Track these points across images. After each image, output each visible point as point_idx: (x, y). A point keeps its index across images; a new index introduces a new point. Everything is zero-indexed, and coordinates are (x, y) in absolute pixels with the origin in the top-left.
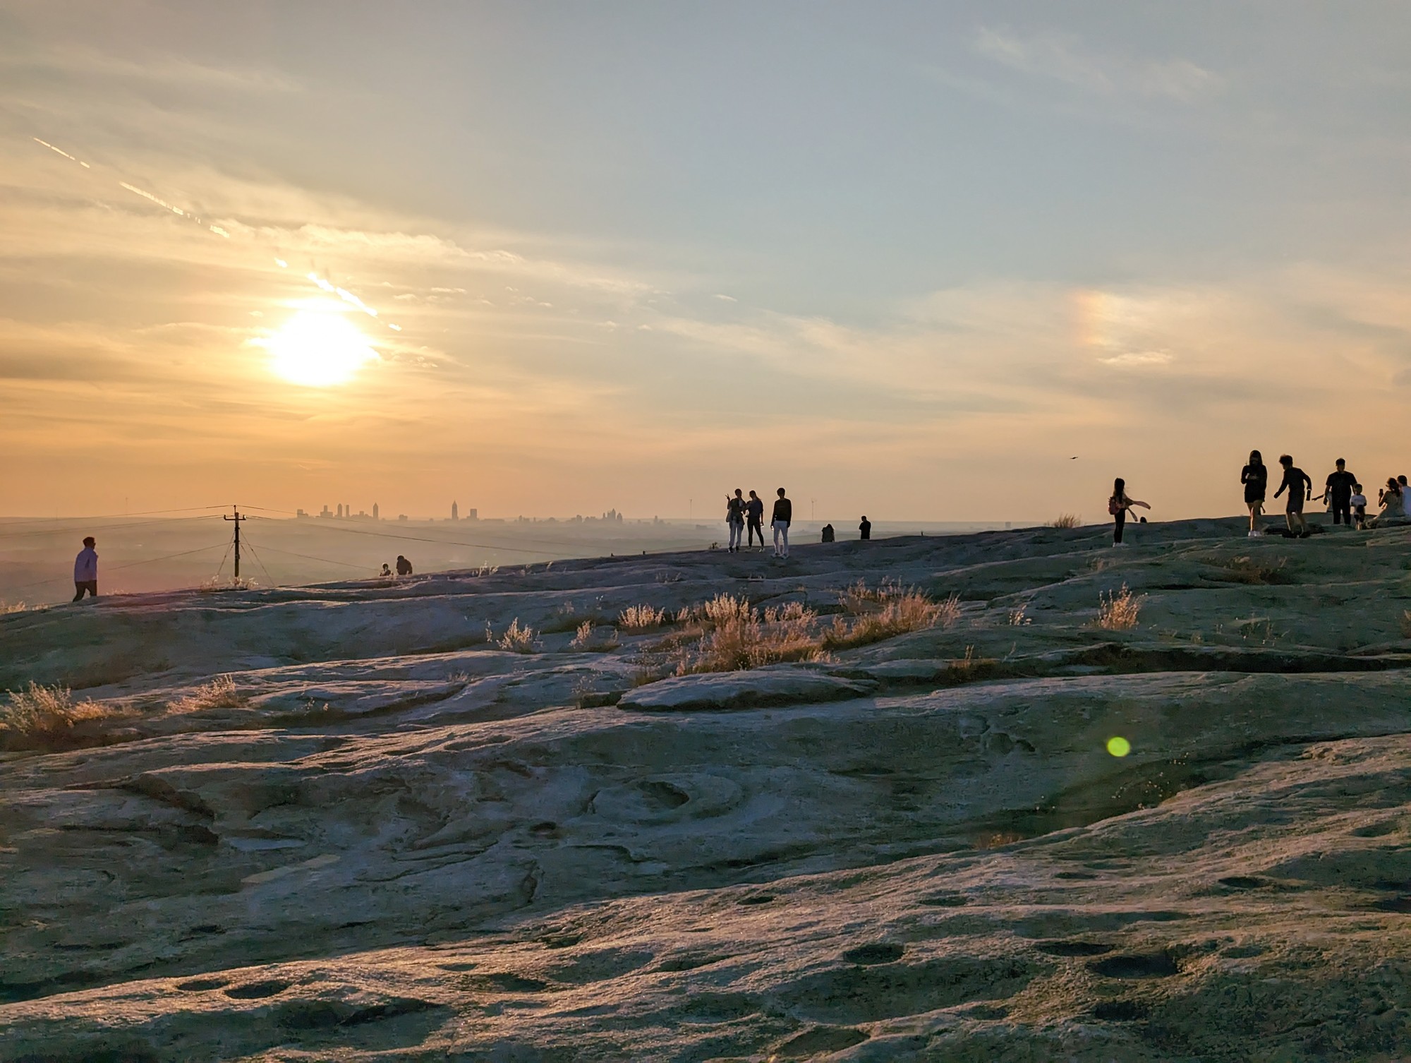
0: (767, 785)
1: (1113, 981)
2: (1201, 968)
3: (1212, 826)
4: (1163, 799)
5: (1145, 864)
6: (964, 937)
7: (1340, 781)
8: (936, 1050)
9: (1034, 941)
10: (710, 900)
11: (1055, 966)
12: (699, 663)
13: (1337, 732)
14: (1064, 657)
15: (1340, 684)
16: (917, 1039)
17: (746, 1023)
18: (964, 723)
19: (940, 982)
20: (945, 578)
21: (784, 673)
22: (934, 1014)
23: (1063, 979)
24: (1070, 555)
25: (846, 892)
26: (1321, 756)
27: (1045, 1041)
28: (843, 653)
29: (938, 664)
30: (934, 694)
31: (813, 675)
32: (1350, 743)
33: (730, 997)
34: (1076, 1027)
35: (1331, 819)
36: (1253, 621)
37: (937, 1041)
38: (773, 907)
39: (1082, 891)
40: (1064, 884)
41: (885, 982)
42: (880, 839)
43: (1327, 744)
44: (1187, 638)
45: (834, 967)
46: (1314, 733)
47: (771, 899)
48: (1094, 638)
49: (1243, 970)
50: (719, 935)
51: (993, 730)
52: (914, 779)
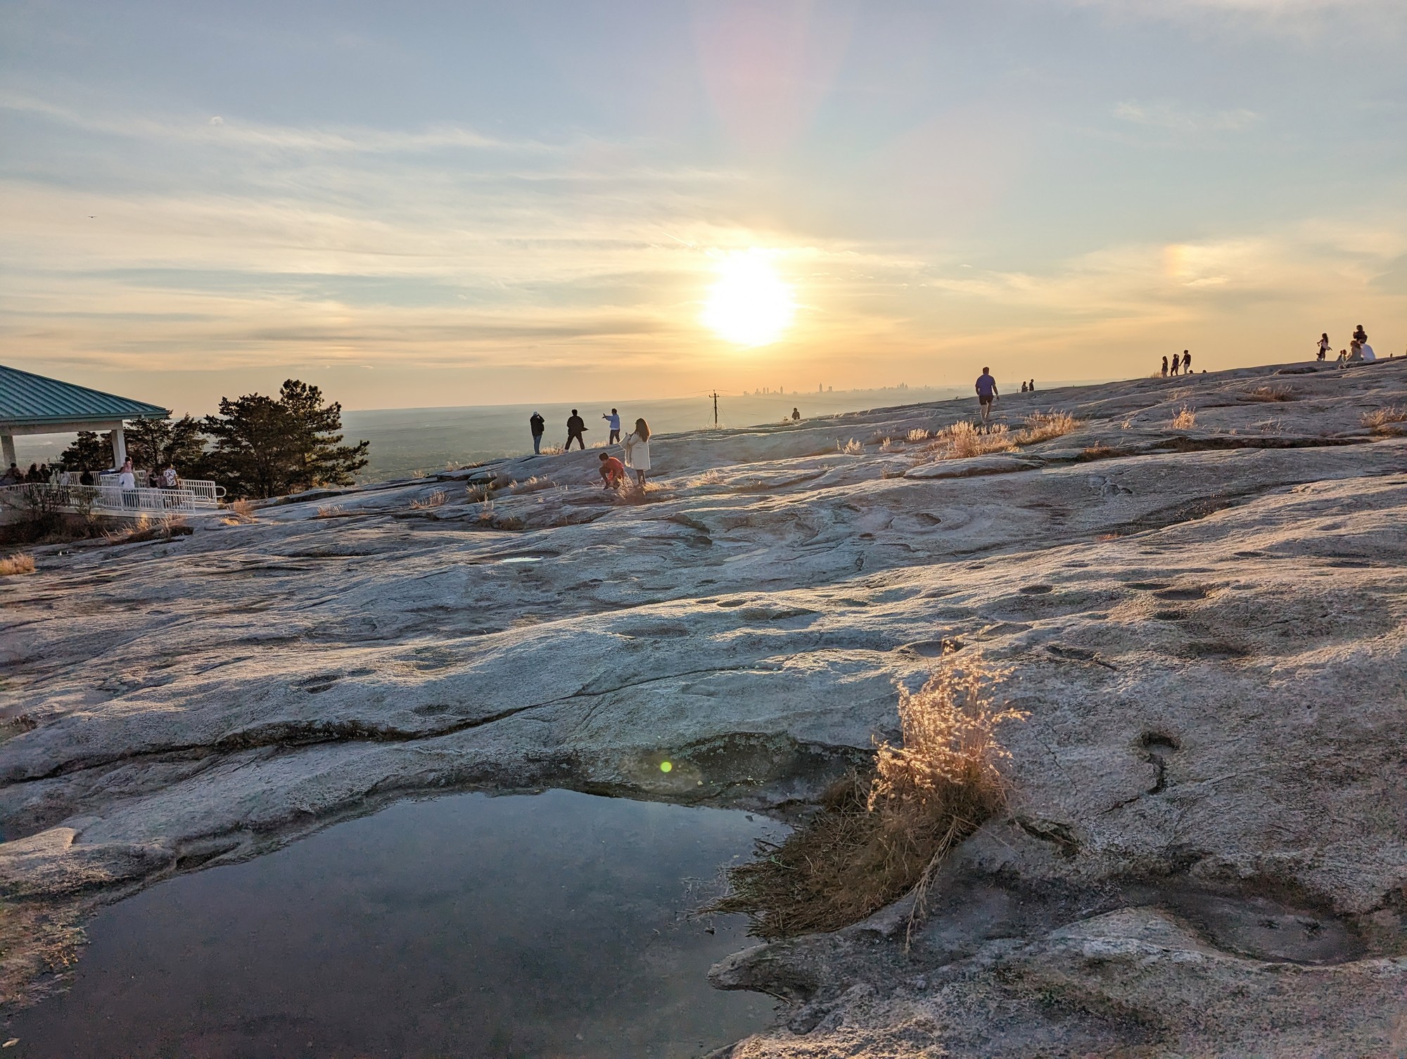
0: (982, 514)
1: (1168, 602)
2: (1218, 596)
3: (1233, 527)
4: (1206, 515)
5: (1192, 547)
6: (1086, 581)
7: (1313, 502)
8: (1068, 633)
9: (1124, 583)
10: (951, 568)
11: (1136, 594)
12: (948, 455)
13: (1313, 479)
14: (1152, 445)
15: (1319, 453)
16: (1058, 628)
17: (968, 621)
18: (1091, 480)
19: (1072, 603)
20: (1086, 408)
21: (992, 458)
22: (1068, 617)
23: (1140, 601)
24: (1159, 392)
25: (1023, 563)
26: (1303, 491)
27: (1128, 630)
28: (1026, 448)
29: (1079, 451)
30: (1076, 466)
31: (1009, 458)
32: (1321, 483)
33: (959, 610)
34: (1145, 623)
35: (1306, 522)
36: (1270, 422)
37: (1069, 629)
38: (985, 570)
39: (1154, 560)
40: (1144, 557)
41: (1043, 603)
42: (1044, 539)
43: (1307, 485)
44: (1227, 432)
45: (1014, 596)
46: (1300, 479)
47: (983, 567)
48: (1169, 434)
49: (1244, 595)
50: (954, 582)
51: (1109, 483)
52: (1064, 510)
